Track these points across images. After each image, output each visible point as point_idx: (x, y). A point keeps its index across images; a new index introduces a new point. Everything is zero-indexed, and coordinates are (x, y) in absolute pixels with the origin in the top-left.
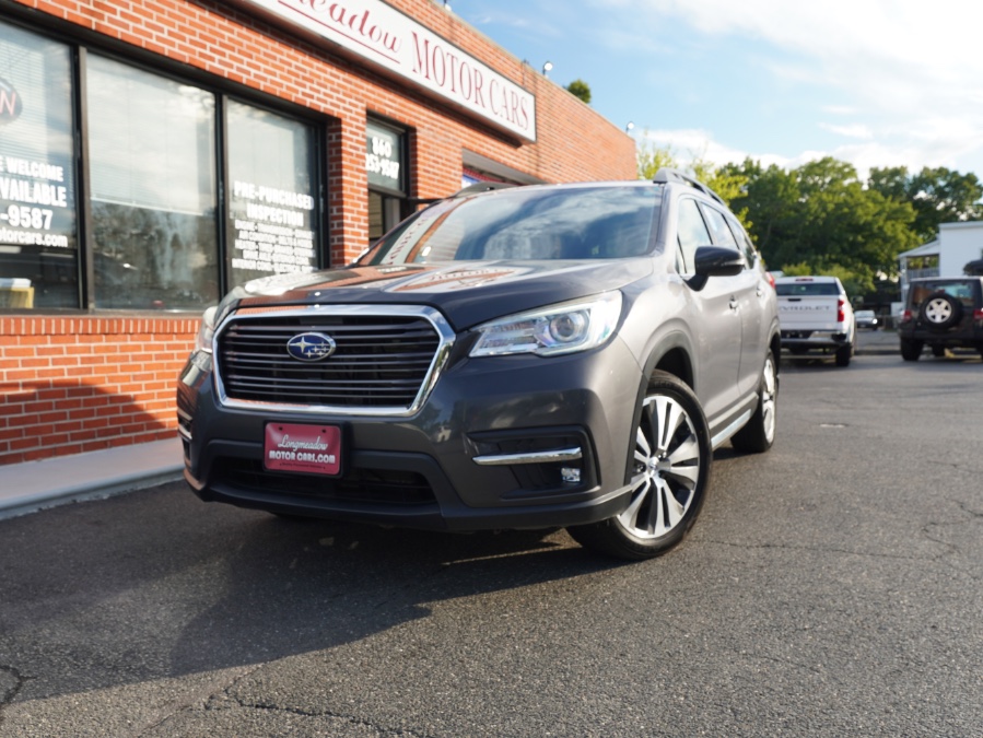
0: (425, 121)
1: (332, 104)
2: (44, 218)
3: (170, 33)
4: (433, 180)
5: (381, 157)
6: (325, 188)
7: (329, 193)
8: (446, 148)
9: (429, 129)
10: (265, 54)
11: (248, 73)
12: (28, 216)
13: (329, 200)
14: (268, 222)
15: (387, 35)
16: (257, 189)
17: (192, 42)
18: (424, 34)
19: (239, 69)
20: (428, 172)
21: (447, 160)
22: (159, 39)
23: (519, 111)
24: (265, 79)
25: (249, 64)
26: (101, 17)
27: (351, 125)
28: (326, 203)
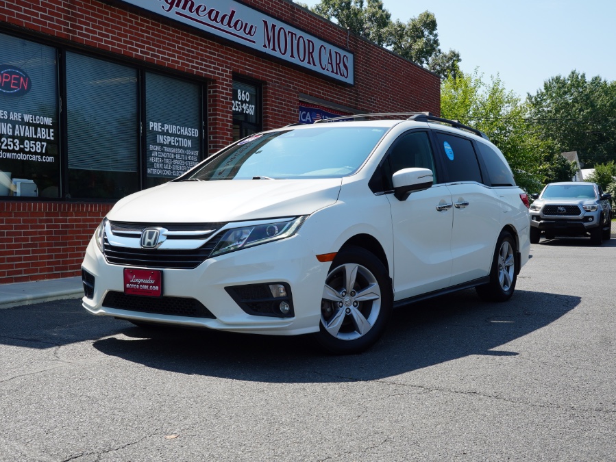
0: (273, 77)
1: (210, 71)
2: (42, 146)
3: (113, 38)
4: (278, 115)
5: (243, 102)
6: (206, 124)
7: (208, 127)
8: (288, 94)
9: (276, 82)
10: (169, 44)
11: (158, 57)
12: (34, 146)
13: (208, 131)
14: (170, 145)
15: (246, 24)
16: (163, 126)
17: (125, 41)
18: (271, 21)
19: (152, 55)
20: (275, 110)
21: (288, 101)
22: (106, 42)
23: (341, 65)
24: (168, 60)
25: (158, 52)
26: (74, 32)
27: (222, 84)
28: (206, 133)
